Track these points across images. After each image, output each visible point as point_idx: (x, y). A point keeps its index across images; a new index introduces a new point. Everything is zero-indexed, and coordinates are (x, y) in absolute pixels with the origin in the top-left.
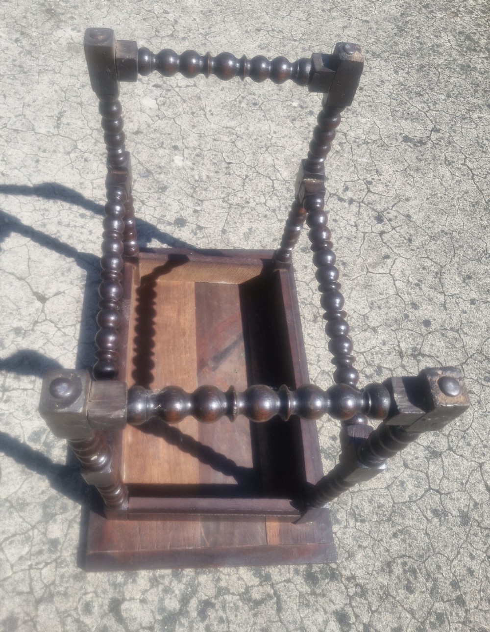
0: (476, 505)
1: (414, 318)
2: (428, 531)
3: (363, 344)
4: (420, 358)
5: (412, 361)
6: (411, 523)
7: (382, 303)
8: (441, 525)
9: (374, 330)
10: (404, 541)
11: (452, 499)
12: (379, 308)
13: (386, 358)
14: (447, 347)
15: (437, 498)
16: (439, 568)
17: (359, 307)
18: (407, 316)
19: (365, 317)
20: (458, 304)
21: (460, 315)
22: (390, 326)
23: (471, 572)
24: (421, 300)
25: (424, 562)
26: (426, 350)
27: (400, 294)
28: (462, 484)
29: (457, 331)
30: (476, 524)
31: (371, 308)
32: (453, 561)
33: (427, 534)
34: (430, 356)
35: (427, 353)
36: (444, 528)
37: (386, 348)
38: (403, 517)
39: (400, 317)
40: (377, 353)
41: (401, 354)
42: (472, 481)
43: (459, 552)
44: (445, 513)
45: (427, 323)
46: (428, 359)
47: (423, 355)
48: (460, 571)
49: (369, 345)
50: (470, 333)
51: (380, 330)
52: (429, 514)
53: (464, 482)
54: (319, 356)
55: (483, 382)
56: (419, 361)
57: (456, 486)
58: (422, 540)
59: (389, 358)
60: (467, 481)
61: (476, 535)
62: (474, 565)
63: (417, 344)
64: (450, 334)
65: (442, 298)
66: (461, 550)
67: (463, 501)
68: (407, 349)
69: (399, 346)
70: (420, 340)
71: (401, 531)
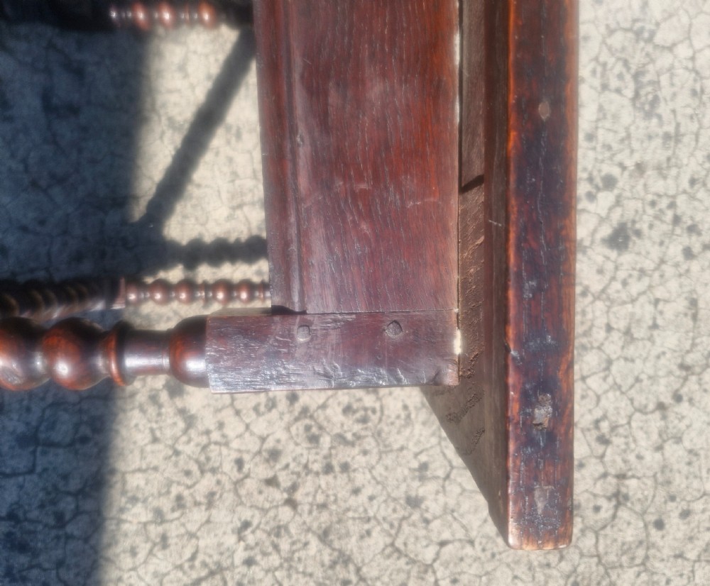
0: (427, 522)
1: (669, 508)
2: (405, 452)
3: (642, 428)
4: (614, 502)
5: (611, 490)
6: (417, 432)
7: (694, 469)
8: (410, 469)
9: (659, 448)
10: (398, 417)
11: (437, 493)
12: (689, 464)
13: (619, 455)
14: (623, 544)
15: (441, 473)
16: (365, 453)
17: (693, 434)
18: (673, 498)
19: (678, 440)
20: (681, 575)
21: (664, 574)
22: (663, 472)
23: (356, 491)
24: (693, 525)
25: (373, 436)
26: (624, 514)
27: (705, 498)
28: (453, 511)
29: (643, 564)
30: (407, 514)
31: (690, 451)
32: (370, 472)
33: (402, 449)
34: (614, 516)
35: (620, 513)
36: (406, 472)
37: (632, 457)
38: (424, 423)
39: (673, 489)
40: (627, 444)
41: (621, 477)
42: (456, 526)
43: (378, 483)
44: (422, 479)
45: (659, 525)
46: (611, 512)
47: (617, 507)
48: (360, 478)
49: (640, 435)
50: (639, 581)
51: (658, 456)
52: (423, 458)
53: (455, 514)
54: (633, 361)
55: (572, 579)
56: (609, 499)
57: (452, 502)
58: (396, 440)
59: (619, 460)
60: (455, 519)
61: (395, 510)
62: (363, 498)
63: (632, 503)
64: (641, 553)
65: (692, 555)
66: (380, 487)
67: (433, 506)
68: (627, 487)
69: (633, 476)
70: (638, 508)
71: (408, 416)
